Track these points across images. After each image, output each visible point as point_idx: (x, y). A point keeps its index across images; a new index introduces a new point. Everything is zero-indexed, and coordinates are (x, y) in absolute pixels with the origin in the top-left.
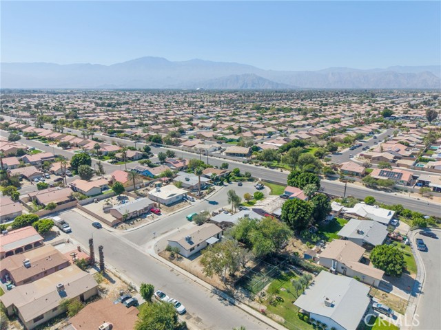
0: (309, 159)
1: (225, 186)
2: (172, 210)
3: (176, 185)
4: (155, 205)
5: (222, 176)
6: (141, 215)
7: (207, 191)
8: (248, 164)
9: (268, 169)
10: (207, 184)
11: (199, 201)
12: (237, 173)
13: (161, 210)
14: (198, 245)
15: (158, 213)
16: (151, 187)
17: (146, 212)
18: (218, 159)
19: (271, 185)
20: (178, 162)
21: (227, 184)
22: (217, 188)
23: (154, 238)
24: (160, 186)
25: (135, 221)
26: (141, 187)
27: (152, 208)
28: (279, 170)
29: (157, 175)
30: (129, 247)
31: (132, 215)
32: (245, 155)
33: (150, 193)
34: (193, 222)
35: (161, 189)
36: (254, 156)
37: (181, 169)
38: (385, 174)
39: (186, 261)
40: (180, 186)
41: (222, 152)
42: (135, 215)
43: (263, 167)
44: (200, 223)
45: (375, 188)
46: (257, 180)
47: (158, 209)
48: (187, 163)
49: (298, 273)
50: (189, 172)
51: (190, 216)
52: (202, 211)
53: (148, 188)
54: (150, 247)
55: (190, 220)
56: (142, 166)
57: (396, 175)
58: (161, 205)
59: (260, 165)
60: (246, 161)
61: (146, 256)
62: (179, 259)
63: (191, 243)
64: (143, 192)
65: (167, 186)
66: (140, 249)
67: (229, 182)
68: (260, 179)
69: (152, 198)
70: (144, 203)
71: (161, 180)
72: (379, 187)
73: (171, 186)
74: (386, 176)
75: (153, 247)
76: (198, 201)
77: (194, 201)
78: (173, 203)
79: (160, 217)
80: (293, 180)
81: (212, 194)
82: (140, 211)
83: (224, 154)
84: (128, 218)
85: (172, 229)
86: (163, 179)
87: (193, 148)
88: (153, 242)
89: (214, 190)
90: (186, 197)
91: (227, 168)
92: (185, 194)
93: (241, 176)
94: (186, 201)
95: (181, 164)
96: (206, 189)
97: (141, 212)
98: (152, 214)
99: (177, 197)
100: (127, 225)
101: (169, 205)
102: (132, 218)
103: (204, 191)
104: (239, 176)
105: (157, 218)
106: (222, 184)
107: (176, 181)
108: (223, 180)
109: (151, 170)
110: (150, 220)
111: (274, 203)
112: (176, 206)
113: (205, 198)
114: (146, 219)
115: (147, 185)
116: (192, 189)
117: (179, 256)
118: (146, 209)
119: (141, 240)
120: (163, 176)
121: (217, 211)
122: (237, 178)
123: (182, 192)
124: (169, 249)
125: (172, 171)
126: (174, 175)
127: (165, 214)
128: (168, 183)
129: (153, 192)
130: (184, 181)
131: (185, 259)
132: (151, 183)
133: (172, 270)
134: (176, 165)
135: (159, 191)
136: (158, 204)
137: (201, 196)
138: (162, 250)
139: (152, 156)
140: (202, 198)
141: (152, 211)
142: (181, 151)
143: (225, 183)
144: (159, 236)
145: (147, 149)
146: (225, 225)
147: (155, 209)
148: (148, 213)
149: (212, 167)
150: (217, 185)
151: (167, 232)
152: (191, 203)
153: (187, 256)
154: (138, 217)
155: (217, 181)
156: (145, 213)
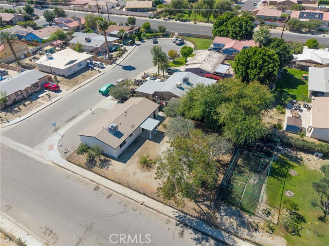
0: (226, 6)
1: (138, 45)
2: (77, 83)
3: (74, 49)
4: (50, 79)
5: (131, 33)
6: (31, 95)
7: (117, 52)
8: (155, 19)
9: (179, 22)
10: (114, 45)
11: (109, 66)
12: (148, 28)
13: (59, 84)
14: (131, 135)
15: (57, 90)
16: (40, 55)
17: (38, 89)
18: (119, 16)
19: (192, 39)
20: (70, 21)
21: (139, 42)
22: (129, 48)
23: (56, 130)
24: (52, 51)
25: (21, 107)
26: (26, 56)
27: (46, 83)
28: (192, 23)
29: (45, 38)
30: (15, 153)
31: (14, 97)
32: (148, 10)
33: (38, 62)
34: (110, 97)
35: (53, 55)
36: (159, 10)
37: (77, 29)
38: (305, 15)
39: (116, 166)
40: (80, 49)
41: (122, 8)
42: (20, 97)
43: (174, 21)
44: (122, 99)
45: (300, 32)
46: (173, 35)
47: (55, 83)
48: (83, 21)
49: (291, 158)
50: (88, 31)
51: (104, 89)
52: (120, 80)
53: (37, 56)
54: (51, 148)
55: (106, 94)
56: (24, 30)
57: (317, 16)
58: (59, 78)
59: (169, 18)
60: (153, 16)
61: (47, 165)
62: (104, 163)
63: (118, 134)
64: (30, 63)
65: (62, 51)
66: (34, 153)
67: (141, 40)
68: (176, 34)
69: (43, 69)
70: (32, 77)
71: (52, 45)
72: (303, 30)
73: (68, 50)
74: (307, 18)
75: (56, 147)
76: (108, 68)
77: (103, 68)
78: (75, 73)
79: (60, 95)
80: (222, 28)
81: (124, 56)
82: (26, 90)
83: (124, 9)
84: (9, 103)
85: (81, 112)
86: (55, 43)
87: (86, 6)
88: (55, 138)
89: (126, 50)
90: (91, 63)
91: (134, 24)
92: (89, 59)
93: (153, 33)
94: (93, 69)
95: (75, 24)
96: (116, 50)
97: (30, 92)
98: (48, 92)
99: (80, 64)
100: (9, 115)
101: (70, 77)
102: (16, 103)
103: (114, 54)
104: (150, 32)
105: (56, 97)
106: (133, 44)
107: (73, 44)
108: (135, 38)
109: (36, 33)
110: (44, 102)
111: (211, 59)
112: (80, 77)
113: (118, 62)
114: (39, 100)
115: (35, 53)
116: (96, 52)
117: (103, 158)
118: (35, 85)
119: (34, 137)
120: (54, 39)
121: (139, 78)
122: (148, 35)
123: (83, 57)
124: (83, 150)
125: (65, 32)
126: (69, 37)
127: (67, 91)
128: (62, 48)
129: (43, 60)
130: (84, 43)
131: (113, 162)
132: (40, 49)
133: (97, 188)
134: (70, 25)
135: (51, 58)
136: (53, 76)
137: (111, 61)
138: (72, 151)
139: (38, 18)
140: (114, 62)
141: (46, 88)
142: (73, 11)
143: (137, 42)
144: (64, 125)
145: (29, 10)
146: (159, 97)
147: (51, 84)
148: (41, 91)
149: (115, 24)
150: (128, 45)
151: (74, 117)
152: (101, 70)
153: (116, 156)
154: (25, 99)
155: (127, 39)
156: (36, 92)
